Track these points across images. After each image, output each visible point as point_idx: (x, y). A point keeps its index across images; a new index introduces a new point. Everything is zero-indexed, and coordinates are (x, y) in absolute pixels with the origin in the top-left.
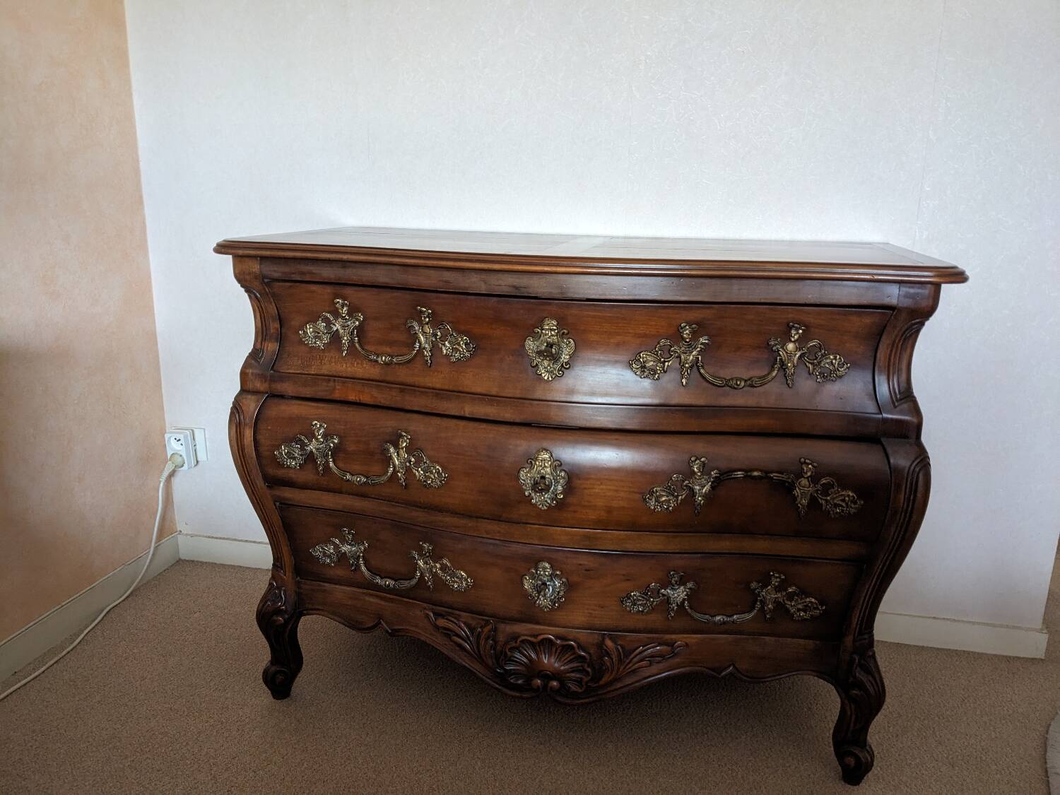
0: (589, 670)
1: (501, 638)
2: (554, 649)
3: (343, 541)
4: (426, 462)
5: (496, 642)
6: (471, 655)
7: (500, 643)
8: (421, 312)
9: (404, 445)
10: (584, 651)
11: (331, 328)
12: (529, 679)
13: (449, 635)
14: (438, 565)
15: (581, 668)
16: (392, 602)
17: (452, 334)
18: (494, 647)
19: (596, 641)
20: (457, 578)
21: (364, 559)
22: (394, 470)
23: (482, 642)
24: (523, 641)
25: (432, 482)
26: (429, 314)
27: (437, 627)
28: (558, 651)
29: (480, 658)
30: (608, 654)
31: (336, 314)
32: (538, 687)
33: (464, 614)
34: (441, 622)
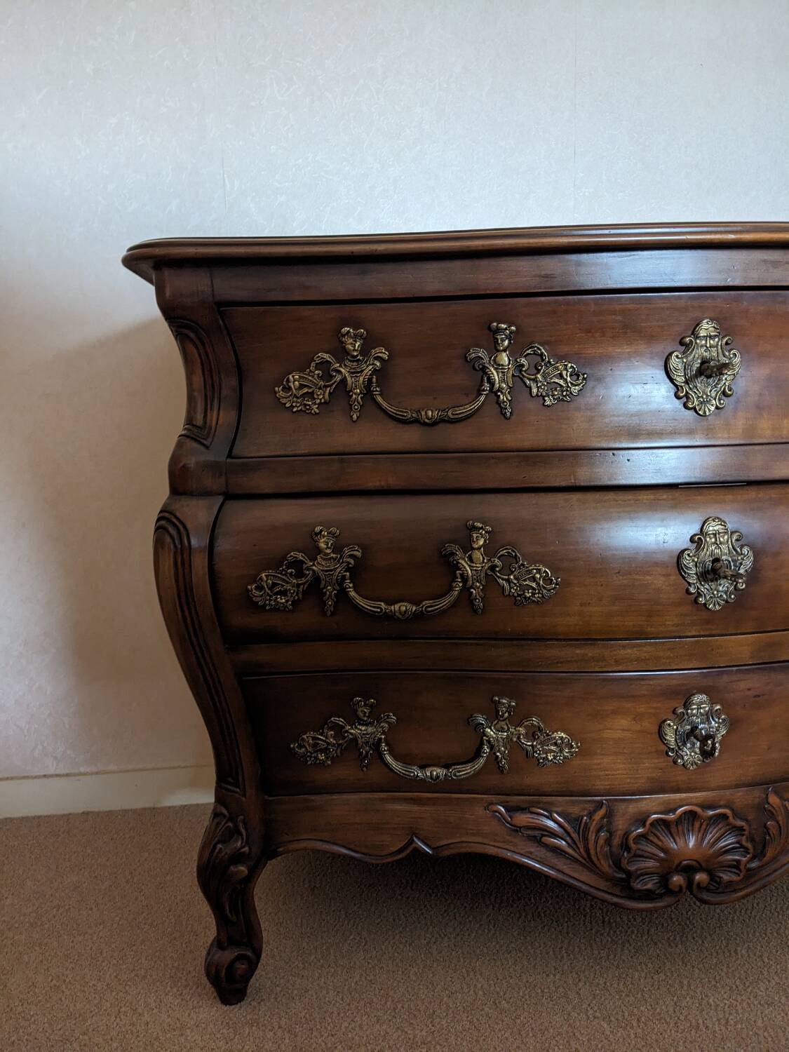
0: (749, 845)
1: (620, 824)
2: (697, 825)
3: (355, 720)
4: (523, 565)
5: (611, 834)
6: (576, 860)
7: (619, 832)
8: (498, 330)
9: (481, 542)
10: (741, 819)
11: (332, 377)
12: (664, 880)
13: (535, 837)
14: (522, 730)
15: (738, 845)
16: (434, 805)
17: (549, 362)
18: (608, 841)
19: (757, 801)
20: (556, 744)
21: (387, 744)
22: (464, 586)
23: (592, 837)
24: (652, 824)
25: (533, 594)
26: (511, 332)
27: (517, 829)
28: (704, 827)
29: (589, 863)
30: (772, 816)
31: (341, 353)
32: (681, 887)
33: (560, 799)
34: (522, 819)
